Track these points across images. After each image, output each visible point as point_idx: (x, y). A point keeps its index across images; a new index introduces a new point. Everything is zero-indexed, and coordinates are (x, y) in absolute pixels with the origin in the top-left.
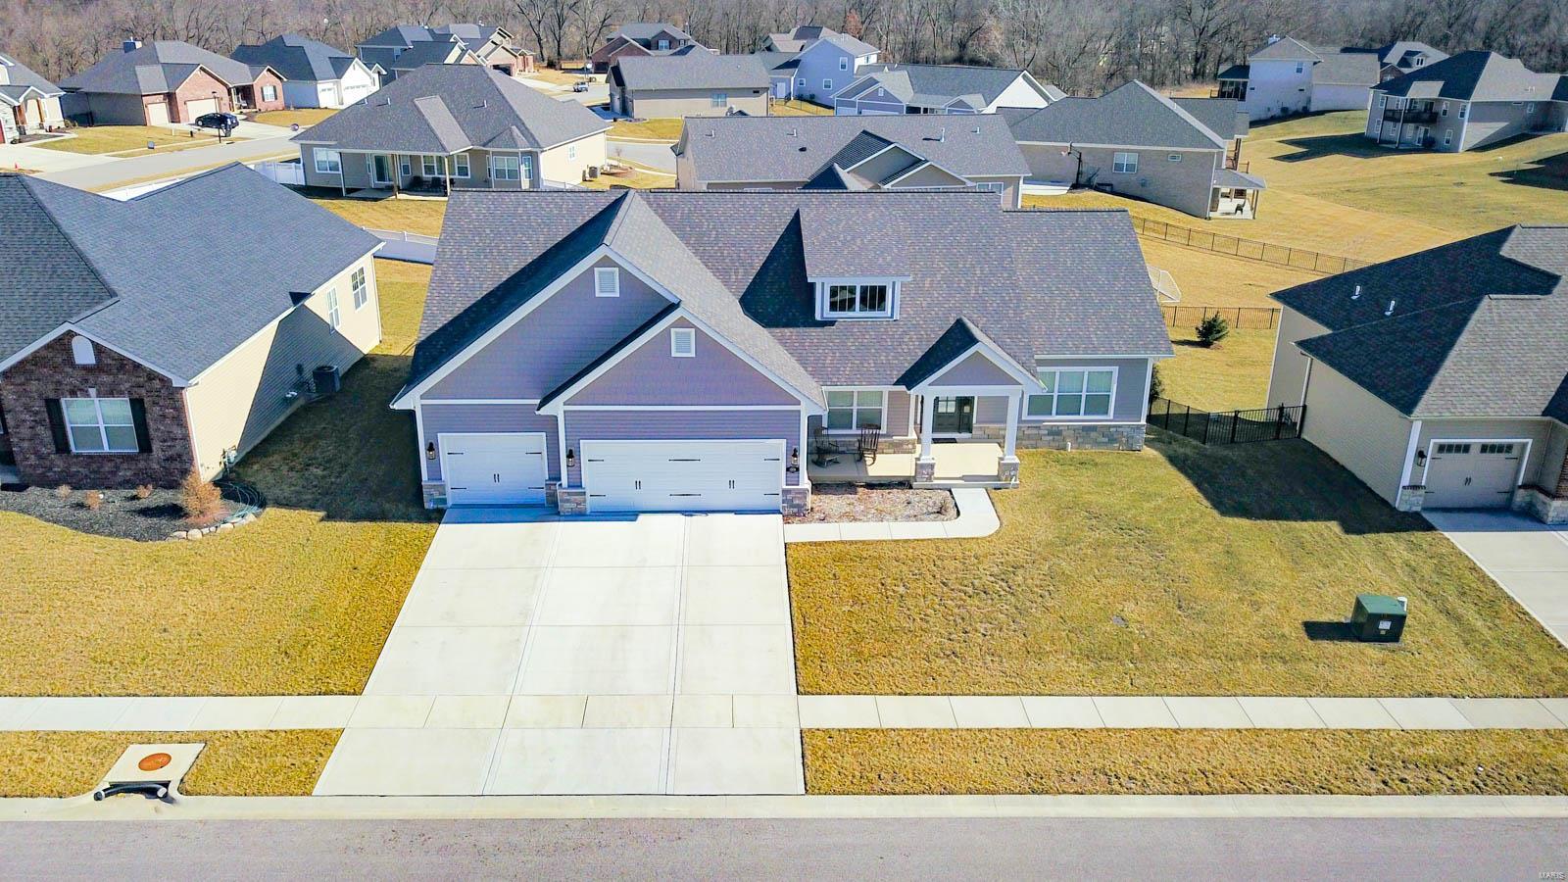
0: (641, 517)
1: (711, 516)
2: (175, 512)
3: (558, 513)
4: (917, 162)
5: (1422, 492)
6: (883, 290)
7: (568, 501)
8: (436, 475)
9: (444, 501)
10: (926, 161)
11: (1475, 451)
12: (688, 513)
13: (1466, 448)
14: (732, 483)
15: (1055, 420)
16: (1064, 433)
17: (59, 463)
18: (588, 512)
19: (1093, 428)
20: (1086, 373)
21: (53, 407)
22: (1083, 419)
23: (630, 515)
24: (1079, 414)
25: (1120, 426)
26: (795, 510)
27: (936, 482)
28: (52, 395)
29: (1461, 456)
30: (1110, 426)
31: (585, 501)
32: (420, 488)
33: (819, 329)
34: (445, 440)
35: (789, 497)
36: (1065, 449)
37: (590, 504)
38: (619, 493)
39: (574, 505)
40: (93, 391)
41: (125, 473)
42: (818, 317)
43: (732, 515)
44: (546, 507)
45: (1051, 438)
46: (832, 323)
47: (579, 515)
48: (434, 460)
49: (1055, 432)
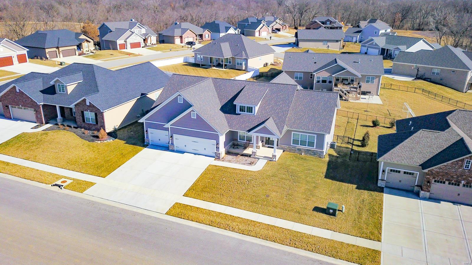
0: (185, 153)
1: (200, 155)
2: (97, 137)
3: (169, 150)
4: (344, 69)
5: (385, 182)
6: (252, 108)
7: (170, 147)
8: (148, 138)
9: (149, 143)
10: (347, 69)
11: (402, 173)
12: (195, 154)
13: (399, 172)
14: (205, 149)
15: (299, 146)
16: (302, 150)
17: (83, 124)
18: (175, 150)
19: (310, 150)
20: (308, 136)
21: (82, 112)
22: (307, 147)
23: (182, 152)
24: (306, 146)
25: (317, 151)
26: (218, 158)
27: (256, 157)
28: (82, 111)
29: (398, 174)
30: (314, 150)
31: (174, 148)
32: (144, 140)
33: (236, 116)
34: (150, 130)
35: (217, 154)
36: (302, 155)
37: (175, 149)
38: (181, 147)
39: (172, 148)
40: (89, 111)
41: (93, 128)
42: (237, 113)
43: (204, 156)
44: (166, 148)
45: (298, 151)
46: (240, 114)
47: (173, 151)
48: (147, 133)
49: (299, 150)
